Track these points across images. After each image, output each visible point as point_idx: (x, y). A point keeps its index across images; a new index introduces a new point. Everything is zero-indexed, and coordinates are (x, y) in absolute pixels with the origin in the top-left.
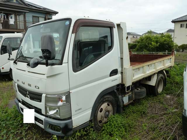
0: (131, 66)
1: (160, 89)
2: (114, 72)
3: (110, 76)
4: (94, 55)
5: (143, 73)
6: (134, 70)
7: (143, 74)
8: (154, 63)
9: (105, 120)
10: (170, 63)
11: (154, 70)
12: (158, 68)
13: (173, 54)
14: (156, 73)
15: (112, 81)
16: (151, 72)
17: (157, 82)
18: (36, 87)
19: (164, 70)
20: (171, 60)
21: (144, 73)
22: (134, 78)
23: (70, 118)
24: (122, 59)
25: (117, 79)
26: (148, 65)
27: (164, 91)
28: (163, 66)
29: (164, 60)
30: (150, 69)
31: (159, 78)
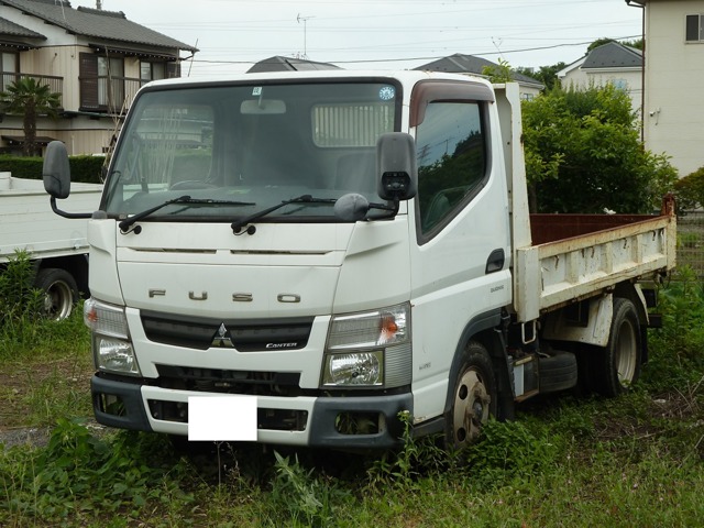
0: (533, 244)
1: (626, 371)
2: (496, 261)
3: (487, 272)
4: (446, 195)
5: (566, 280)
6: (543, 260)
7: (568, 286)
8: (602, 245)
9: (473, 431)
10: (661, 251)
11: (603, 275)
12: (616, 270)
13: (668, 212)
14: (609, 292)
15: (493, 290)
16: (592, 279)
17: (614, 331)
18: (284, 298)
19: (635, 279)
20: (664, 237)
21: (571, 283)
22: (544, 294)
23: (407, 388)
24: (511, 214)
25: (502, 287)
26: (583, 250)
27: (640, 381)
28: (634, 265)
29: (634, 237)
30: (588, 268)
31: (619, 313)
